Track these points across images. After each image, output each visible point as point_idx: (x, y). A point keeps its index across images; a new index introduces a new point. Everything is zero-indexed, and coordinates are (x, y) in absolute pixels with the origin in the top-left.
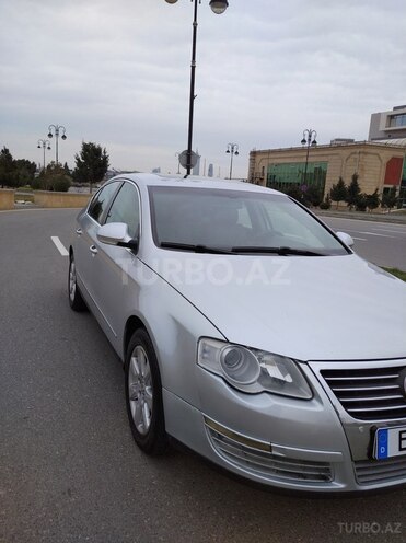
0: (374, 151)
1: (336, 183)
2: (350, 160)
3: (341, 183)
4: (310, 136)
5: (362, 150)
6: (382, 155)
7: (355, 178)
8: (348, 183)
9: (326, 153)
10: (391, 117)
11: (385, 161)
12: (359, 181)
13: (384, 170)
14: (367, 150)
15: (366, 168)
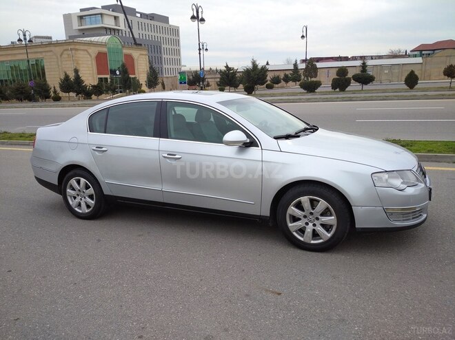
0: (82, 47)
1: (63, 77)
2: (64, 56)
3: (67, 77)
4: (25, 35)
5: (72, 47)
6: (90, 51)
7: (76, 71)
8: (72, 76)
9: (39, 50)
10: (81, 18)
11: (94, 55)
12: (80, 74)
13: (94, 63)
14: (77, 47)
15: (80, 62)
